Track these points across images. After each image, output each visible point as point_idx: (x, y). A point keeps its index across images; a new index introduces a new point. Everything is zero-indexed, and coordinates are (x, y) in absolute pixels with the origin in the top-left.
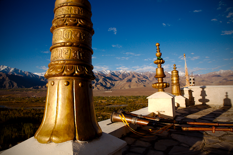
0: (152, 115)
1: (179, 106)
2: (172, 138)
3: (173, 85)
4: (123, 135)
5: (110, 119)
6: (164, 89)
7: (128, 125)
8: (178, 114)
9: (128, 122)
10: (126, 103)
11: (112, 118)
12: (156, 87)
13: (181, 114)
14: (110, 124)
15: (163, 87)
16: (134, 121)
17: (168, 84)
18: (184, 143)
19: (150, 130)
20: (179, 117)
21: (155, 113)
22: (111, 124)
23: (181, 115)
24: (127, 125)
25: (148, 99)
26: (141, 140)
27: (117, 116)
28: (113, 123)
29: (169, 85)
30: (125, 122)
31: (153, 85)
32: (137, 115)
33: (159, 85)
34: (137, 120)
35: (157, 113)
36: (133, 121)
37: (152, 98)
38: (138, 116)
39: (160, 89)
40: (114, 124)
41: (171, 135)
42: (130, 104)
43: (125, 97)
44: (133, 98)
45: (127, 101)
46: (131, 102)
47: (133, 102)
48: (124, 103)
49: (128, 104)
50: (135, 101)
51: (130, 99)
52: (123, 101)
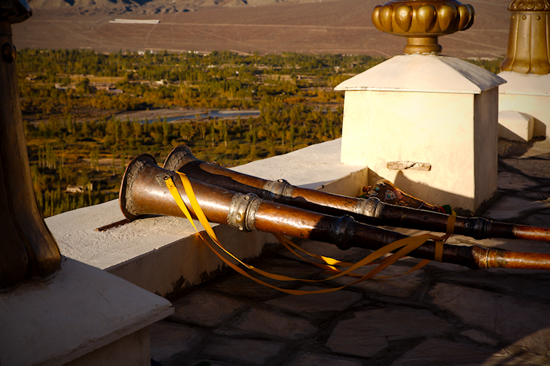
0: (362, 183)
1: (543, 138)
2: (435, 302)
3: (520, 10)
4: (182, 280)
5: (117, 202)
6: (442, 40)
7: (212, 234)
8: (518, 184)
9: (211, 216)
10: (249, 99)
11: (128, 196)
12: (395, 24)
13: (533, 184)
14: (116, 225)
15: (435, 29)
16: (241, 212)
17: (461, 13)
18: (479, 328)
19: (331, 261)
20: (511, 202)
21: (380, 175)
22: (123, 227)
23: (531, 189)
24: (204, 233)
25: (342, 95)
26: (270, 309)
27: (153, 183)
28: (130, 218)
29: (466, 15)
30: (194, 217)
31: (377, 14)
32: (265, 181)
33: (410, 17)
34: (259, 209)
35: (390, 176)
36: (233, 210)
37: (365, 89)
38: (266, 188)
39: (417, 41)
40: (140, 223)
41: (432, 292)
42: (273, 107)
43: (241, 60)
44: (294, 66)
45: (258, 87)
46: (280, 93)
47: (295, 92)
48: (235, 96)
49: (260, 106)
50: (310, 87)
51: (277, 76)
52: (230, 89)
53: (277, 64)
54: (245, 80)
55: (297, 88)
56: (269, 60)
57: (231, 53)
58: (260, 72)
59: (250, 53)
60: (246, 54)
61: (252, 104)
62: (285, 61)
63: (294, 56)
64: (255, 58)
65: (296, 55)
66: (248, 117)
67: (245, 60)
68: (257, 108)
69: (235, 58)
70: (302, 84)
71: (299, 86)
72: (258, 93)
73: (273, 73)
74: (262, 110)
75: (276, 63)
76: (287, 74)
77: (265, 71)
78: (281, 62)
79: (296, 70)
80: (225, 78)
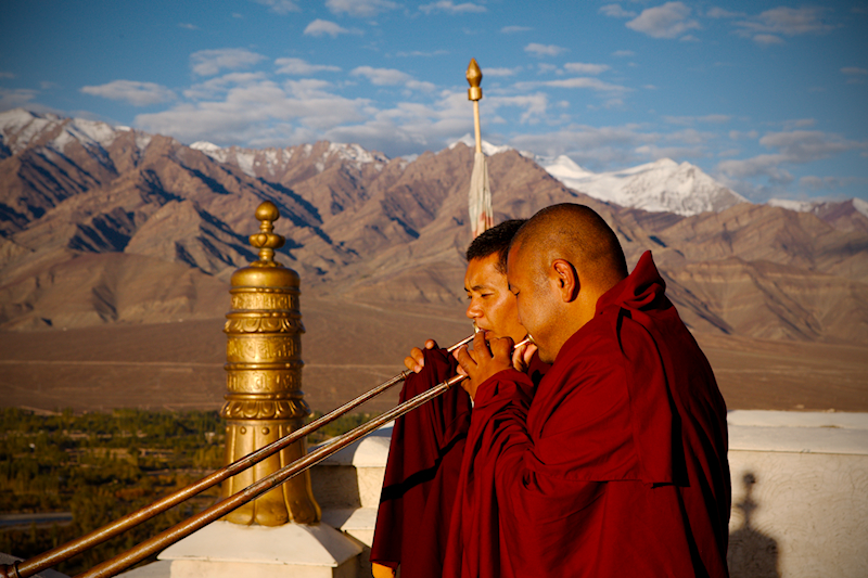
42: (96, 506)
43: (39, 424)
44: (133, 432)
45: (69, 470)
46: (109, 479)
47: (136, 479)
48: (27, 488)
49: (73, 505)
50: (162, 469)
51: (104, 451)
52: (19, 475)
53: (104, 431)
54: (47, 459)
55: (139, 472)
56: (91, 423)
57: (22, 412)
58: (75, 445)
59: (56, 411)
60: (49, 413)
61: (58, 502)
62: (118, 424)
63: (134, 415)
64: (65, 419)
65: (138, 412)
66: (51, 526)
67: (47, 423)
68: (67, 509)
69: (28, 421)
70: (148, 464)
71: (144, 469)
72: (70, 481)
73: (97, 446)
74: (77, 512)
75: (102, 428)
76: (122, 446)
77: (83, 443)
78: (111, 425)
79: (137, 439)
80: (11, 455)
